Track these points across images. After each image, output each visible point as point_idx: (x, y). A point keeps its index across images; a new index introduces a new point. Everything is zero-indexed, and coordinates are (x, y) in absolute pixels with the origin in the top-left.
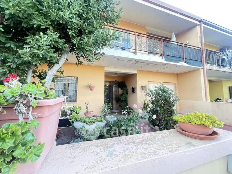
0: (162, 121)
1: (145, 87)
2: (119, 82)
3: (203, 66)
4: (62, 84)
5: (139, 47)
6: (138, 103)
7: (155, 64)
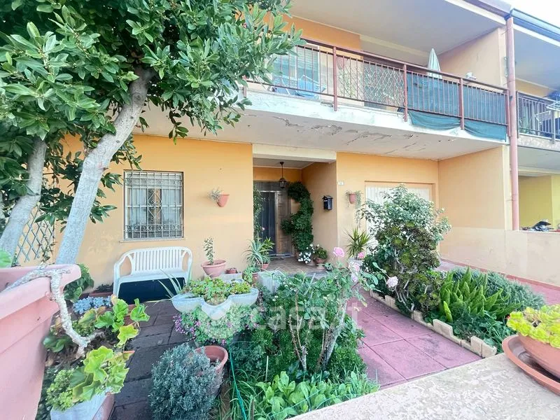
0: (404, 284)
1: (357, 194)
2: (289, 183)
3: (510, 138)
4: (145, 191)
5: (342, 89)
6: (339, 237)
7: (384, 134)
